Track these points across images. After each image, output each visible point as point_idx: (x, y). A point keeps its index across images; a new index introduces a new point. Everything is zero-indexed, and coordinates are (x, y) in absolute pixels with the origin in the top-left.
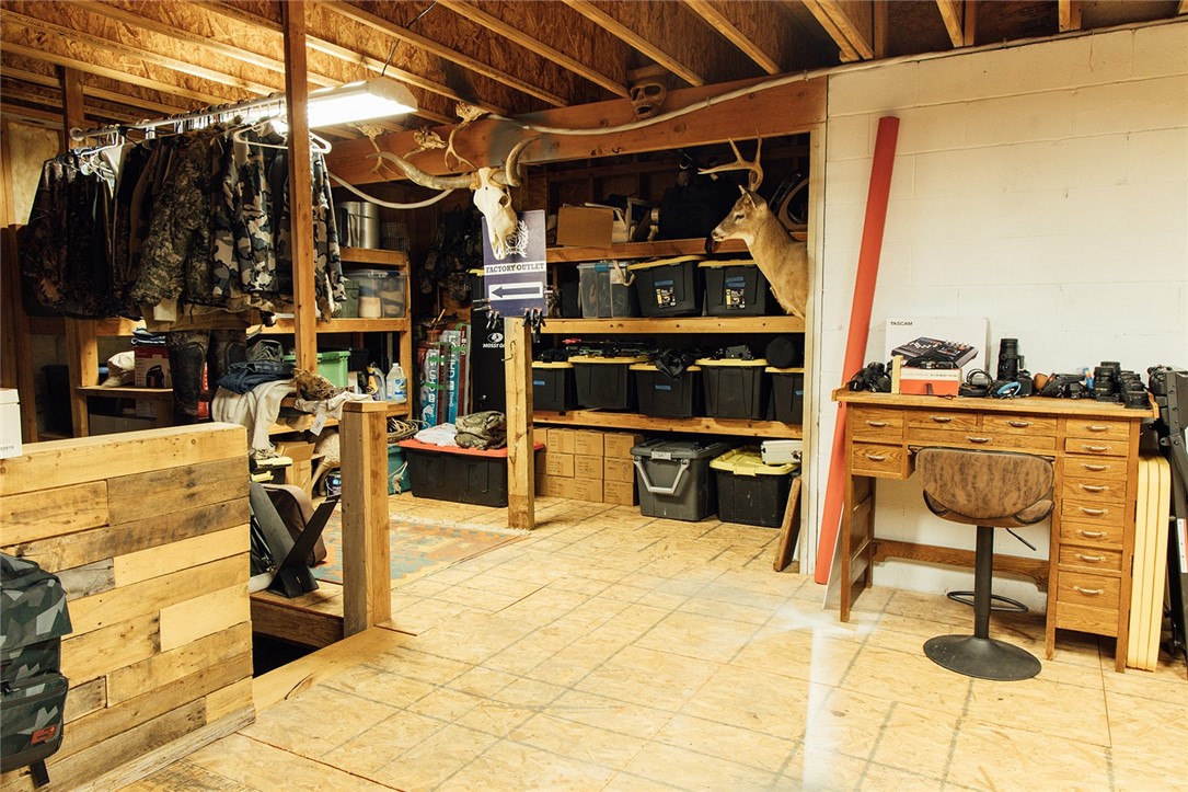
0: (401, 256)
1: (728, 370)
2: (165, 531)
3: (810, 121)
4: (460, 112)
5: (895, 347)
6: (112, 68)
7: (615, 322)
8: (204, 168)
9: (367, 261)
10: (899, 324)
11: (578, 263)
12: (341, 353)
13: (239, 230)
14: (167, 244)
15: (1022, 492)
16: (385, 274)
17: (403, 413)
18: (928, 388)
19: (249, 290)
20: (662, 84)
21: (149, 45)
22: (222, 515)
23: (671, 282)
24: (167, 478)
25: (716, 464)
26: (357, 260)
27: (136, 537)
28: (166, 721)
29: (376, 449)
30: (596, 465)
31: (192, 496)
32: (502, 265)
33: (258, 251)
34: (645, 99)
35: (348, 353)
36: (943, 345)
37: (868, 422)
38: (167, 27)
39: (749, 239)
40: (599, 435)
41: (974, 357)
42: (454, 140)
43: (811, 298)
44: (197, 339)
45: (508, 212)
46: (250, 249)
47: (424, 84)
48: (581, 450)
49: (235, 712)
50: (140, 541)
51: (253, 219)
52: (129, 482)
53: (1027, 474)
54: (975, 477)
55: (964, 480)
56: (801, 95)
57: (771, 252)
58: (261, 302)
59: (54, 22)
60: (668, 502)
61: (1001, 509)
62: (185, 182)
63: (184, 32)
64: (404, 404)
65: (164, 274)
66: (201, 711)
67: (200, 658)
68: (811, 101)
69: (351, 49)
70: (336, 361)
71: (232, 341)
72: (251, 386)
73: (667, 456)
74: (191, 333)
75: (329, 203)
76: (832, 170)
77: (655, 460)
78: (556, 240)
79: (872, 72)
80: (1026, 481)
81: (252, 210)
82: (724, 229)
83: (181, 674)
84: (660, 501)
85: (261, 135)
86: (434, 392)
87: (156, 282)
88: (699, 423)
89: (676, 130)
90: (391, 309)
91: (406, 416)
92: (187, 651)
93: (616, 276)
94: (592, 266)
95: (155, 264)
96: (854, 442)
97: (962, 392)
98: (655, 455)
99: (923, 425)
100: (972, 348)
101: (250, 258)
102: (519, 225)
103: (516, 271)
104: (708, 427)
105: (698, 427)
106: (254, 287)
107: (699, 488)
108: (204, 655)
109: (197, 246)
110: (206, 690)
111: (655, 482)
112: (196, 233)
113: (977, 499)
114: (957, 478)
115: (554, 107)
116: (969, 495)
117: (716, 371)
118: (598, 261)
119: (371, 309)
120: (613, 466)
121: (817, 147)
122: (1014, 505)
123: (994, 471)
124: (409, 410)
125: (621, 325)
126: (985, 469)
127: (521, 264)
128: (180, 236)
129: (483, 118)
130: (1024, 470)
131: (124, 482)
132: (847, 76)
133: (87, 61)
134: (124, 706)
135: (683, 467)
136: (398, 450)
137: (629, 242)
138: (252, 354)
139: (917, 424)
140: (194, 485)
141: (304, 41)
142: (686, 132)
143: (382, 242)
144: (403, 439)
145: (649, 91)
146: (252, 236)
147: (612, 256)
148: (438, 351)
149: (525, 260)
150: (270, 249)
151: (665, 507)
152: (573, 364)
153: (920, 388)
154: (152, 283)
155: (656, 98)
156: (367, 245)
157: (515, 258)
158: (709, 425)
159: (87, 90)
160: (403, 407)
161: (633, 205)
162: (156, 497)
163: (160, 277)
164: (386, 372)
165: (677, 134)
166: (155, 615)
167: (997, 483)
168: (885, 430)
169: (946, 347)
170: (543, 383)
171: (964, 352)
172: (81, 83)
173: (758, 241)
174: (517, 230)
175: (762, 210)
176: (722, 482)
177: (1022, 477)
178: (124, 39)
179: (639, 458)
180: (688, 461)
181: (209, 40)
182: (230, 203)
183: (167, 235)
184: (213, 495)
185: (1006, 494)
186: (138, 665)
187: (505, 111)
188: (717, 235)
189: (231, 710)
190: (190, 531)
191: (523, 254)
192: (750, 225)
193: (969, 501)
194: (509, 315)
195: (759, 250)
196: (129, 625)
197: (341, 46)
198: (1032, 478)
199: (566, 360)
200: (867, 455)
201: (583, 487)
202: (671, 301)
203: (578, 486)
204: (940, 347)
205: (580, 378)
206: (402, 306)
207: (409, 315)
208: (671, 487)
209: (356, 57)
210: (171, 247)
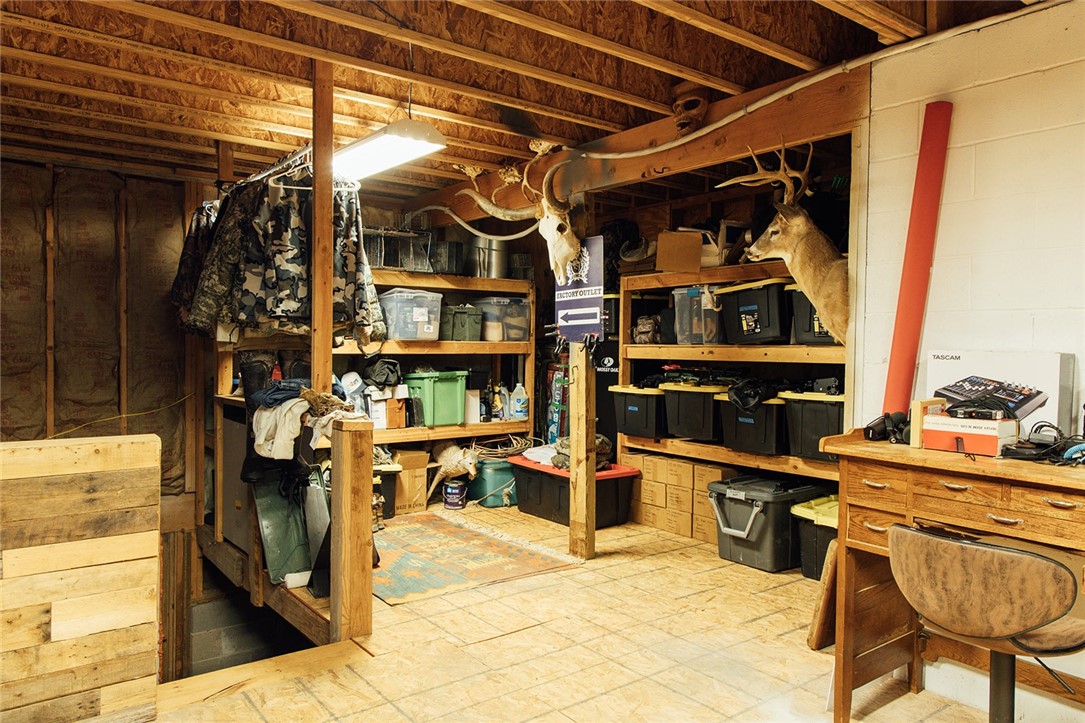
0: (526, 284)
1: (812, 405)
2: (60, 531)
3: (851, 118)
4: (532, 147)
5: (938, 386)
6: (240, 135)
7: (705, 349)
8: (250, 210)
9: (490, 289)
10: (943, 358)
11: (673, 288)
12: (458, 373)
13: (268, 262)
14: (214, 276)
15: (1017, 607)
16: (507, 301)
17: (524, 430)
18: (958, 443)
19: (273, 316)
20: (700, 97)
21: (249, 113)
22: (124, 522)
23: (756, 307)
24: (64, 483)
25: (798, 510)
26: (480, 288)
27: (28, 534)
28: (53, 705)
29: (358, 467)
30: (686, 497)
31: (92, 501)
32: (568, 291)
33: (282, 280)
34: (683, 115)
35: (465, 373)
36: (1000, 387)
37: (864, 481)
38: (234, 95)
39: (787, 258)
40: (689, 466)
41: (1043, 404)
42: (528, 174)
43: (851, 325)
44: (262, 358)
45: (568, 238)
46: (274, 280)
47: (472, 122)
48: (673, 480)
49: (134, 708)
50: (32, 537)
51: (280, 252)
52: (24, 485)
53: (1023, 581)
54: (945, 574)
55: (932, 576)
56: (842, 89)
57: (810, 271)
58: (290, 326)
59: (166, 102)
60: (742, 546)
61: (986, 626)
62: (232, 223)
63: (250, 98)
64: (525, 422)
65: (211, 302)
66: (94, 702)
67: (94, 652)
68: (851, 95)
69: (389, 96)
70: (454, 379)
71: (295, 361)
72: (280, 402)
73: (741, 495)
74: (256, 352)
75: (358, 237)
76: (875, 173)
77: (731, 499)
78: (655, 266)
79: (922, 51)
80: (1021, 591)
81: (280, 245)
82: (759, 248)
83: (73, 664)
84: (737, 544)
85: (296, 178)
86: (558, 412)
87: (204, 309)
88: (786, 463)
89: (717, 144)
90: (513, 333)
91: (527, 433)
92: (79, 644)
93: (707, 301)
94: (685, 291)
95: (204, 294)
96: (850, 505)
97: (1007, 453)
98: (730, 493)
99: (932, 492)
100: (1039, 393)
101: (274, 287)
102: (581, 251)
103: (579, 297)
104: (795, 467)
105: (784, 467)
106: (275, 313)
107: (777, 534)
108: (99, 650)
109: (236, 279)
110: (100, 683)
111: (731, 523)
112: (236, 266)
113: (950, 606)
114: (924, 572)
115: (612, 133)
116: (940, 599)
117: (799, 406)
118: (691, 286)
119: (494, 332)
120: (702, 500)
121: (859, 147)
122: (1006, 623)
123: (970, 571)
124: (530, 428)
125: (711, 352)
126: (957, 566)
127: (582, 289)
128: (223, 269)
129: (555, 150)
130: (1017, 575)
131: (18, 485)
132: (891, 60)
133: (220, 132)
134: (6, 686)
135: (756, 510)
136: (509, 465)
137: (720, 265)
138: (374, 371)
139: (923, 490)
140: (94, 491)
141: (331, 92)
142: (727, 146)
143: (508, 272)
144: (511, 455)
145: (689, 106)
146: (277, 269)
147: (705, 280)
148: (562, 373)
149: (586, 285)
150: (300, 279)
151: (741, 552)
152: (665, 391)
153: (947, 442)
154: (201, 310)
155: (694, 112)
156: (494, 275)
157: (578, 284)
158: (795, 465)
159: (237, 155)
160: (523, 425)
161: (728, 228)
162: (52, 500)
163: (207, 305)
164: (511, 389)
165: (717, 149)
166: (47, 607)
167: (976, 588)
168: (886, 494)
169: (1005, 390)
170: (636, 409)
171: (1029, 397)
172: (232, 150)
173: (796, 260)
174: (580, 257)
175: (799, 224)
176: (804, 532)
177: (1014, 585)
178: (227, 110)
179: (714, 495)
180: (760, 503)
181: (275, 103)
182: (261, 239)
183: (215, 269)
184: (114, 502)
185: (992, 606)
186: (25, 650)
187: (573, 142)
188: (751, 254)
189: (130, 705)
190: (89, 533)
191: (585, 280)
192: (786, 242)
193: (941, 607)
194: (573, 341)
195: (798, 269)
196: (17, 613)
197: (377, 94)
198: (1033, 587)
199: (657, 387)
200: (866, 524)
201: (673, 518)
202: (756, 327)
203: (669, 517)
204: (996, 390)
205: (671, 406)
206: (527, 331)
207: (533, 339)
208: (744, 530)
209: (392, 104)
210: (217, 278)
